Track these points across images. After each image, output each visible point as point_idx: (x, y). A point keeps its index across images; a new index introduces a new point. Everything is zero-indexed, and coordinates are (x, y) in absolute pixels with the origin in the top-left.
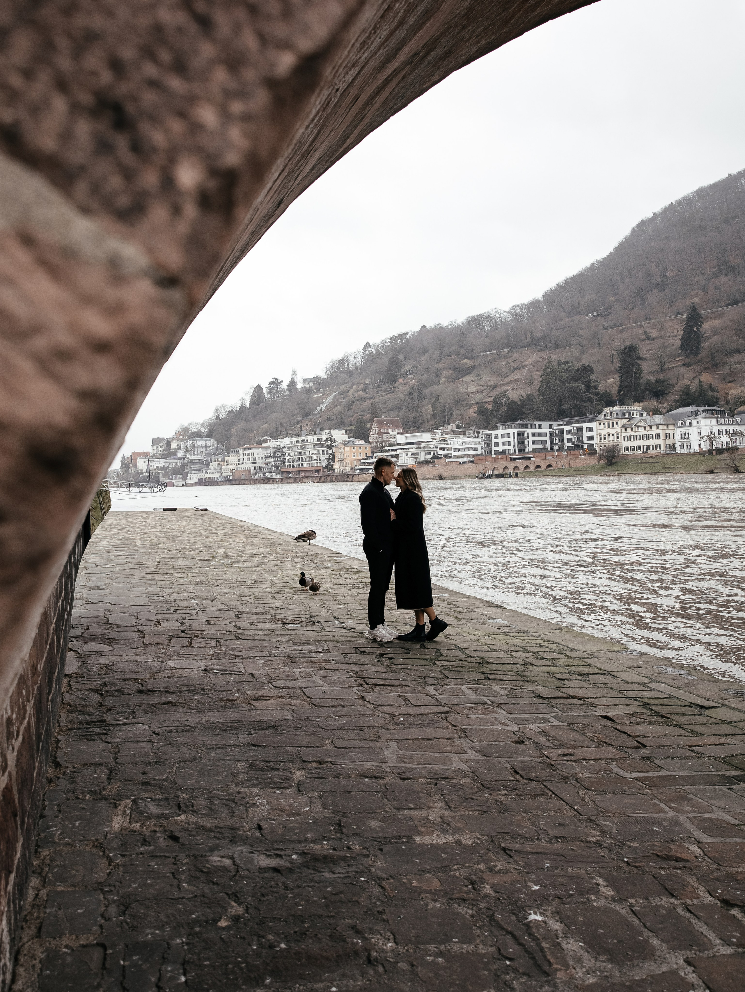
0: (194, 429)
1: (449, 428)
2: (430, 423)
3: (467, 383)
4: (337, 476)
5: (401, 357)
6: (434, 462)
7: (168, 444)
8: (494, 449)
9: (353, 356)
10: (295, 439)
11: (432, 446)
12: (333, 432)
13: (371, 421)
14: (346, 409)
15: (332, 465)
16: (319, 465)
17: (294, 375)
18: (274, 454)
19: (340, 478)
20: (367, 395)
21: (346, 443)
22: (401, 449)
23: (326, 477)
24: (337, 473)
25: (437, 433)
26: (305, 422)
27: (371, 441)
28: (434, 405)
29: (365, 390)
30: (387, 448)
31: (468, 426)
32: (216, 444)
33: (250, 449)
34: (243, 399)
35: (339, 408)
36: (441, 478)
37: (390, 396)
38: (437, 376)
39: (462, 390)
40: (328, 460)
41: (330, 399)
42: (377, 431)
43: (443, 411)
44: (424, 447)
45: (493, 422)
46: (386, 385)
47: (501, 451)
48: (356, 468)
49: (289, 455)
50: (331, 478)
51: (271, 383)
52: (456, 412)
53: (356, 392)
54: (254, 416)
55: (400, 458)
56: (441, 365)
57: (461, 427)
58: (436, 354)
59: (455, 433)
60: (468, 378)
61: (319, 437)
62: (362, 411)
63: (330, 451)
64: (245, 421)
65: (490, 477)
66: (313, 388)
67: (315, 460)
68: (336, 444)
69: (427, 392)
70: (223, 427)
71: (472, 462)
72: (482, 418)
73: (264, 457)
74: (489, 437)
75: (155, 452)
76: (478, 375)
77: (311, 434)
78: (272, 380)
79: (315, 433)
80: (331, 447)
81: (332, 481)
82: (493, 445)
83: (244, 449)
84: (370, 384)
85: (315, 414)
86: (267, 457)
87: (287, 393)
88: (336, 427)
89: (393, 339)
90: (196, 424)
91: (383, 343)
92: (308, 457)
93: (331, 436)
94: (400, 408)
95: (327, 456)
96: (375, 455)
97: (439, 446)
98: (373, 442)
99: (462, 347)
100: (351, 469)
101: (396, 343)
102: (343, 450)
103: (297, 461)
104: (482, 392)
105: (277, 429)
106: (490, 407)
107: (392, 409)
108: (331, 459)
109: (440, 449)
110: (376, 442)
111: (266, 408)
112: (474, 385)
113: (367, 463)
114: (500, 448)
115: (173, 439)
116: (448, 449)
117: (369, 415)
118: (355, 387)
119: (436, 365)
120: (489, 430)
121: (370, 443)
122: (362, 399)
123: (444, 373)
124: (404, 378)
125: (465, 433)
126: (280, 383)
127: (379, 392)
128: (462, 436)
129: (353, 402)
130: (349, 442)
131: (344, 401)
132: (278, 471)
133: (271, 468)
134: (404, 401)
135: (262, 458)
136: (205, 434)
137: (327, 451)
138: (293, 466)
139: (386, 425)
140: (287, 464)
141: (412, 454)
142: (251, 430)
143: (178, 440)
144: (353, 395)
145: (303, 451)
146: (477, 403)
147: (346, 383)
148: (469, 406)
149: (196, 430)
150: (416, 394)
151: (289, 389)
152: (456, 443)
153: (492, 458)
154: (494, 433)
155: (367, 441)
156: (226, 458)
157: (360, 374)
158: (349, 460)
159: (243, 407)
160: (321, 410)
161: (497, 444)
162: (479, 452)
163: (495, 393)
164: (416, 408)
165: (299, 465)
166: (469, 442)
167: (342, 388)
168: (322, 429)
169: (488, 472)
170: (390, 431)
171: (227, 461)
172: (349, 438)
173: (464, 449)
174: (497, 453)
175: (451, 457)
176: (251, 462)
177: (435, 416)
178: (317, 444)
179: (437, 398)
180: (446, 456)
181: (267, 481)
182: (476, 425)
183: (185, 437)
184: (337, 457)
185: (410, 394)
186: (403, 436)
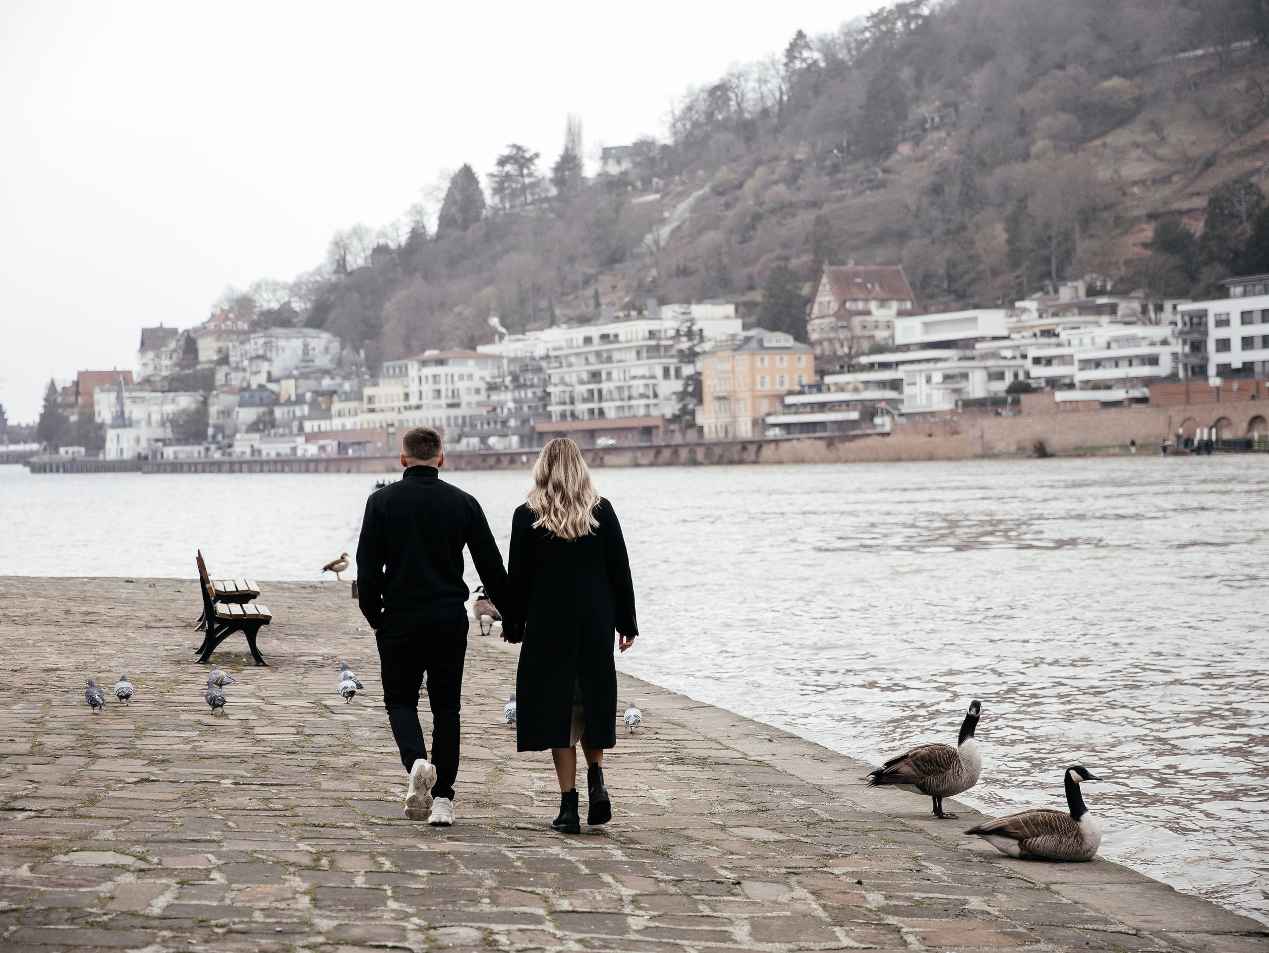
0: (269, 302)
1: (1066, 294)
2: (1000, 280)
3: (1119, 155)
4: (709, 447)
5: (906, 74)
6: (1016, 402)
7: (190, 344)
8: (1216, 358)
9: (755, 76)
10: (579, 333)
11: (1008, 353)
12: (697, 310)
13: (815, 276)
14: (735, 238)
15: (693, 413)
16: (654, 412)
17: (573, 135)
18: (515, 378)
19: (717, 451)
20: (803, 196)
21: (739, 346)
22: (912, 362)
23: (675, 449)
24: (709, 435)
25: (1024, 310)
26: (605, 281)
27: (814, 336)
28: (1013, 224)
29: (792, 180)
30: (864, 360)
31: (1123, 289)
32: (335, 346)
33: (441, 362)
34: (418, 211)
35: (712, 237)
36: (1041, 451)
37: (870, 197)
38: (1022, 132)
39: (1103, 173)
40: (682, 396)
41: (684, 207)
42: (834, 306)
43: (1043, 242)
44: (985, 356)
45: (1208, 274)
46: (859, 165)
47: (1237, 364)
48: (771, 420)
49: (562, 382)
50: (692, 451)
51: (502, 162)
52: (1083, 247)
53: (767, 185)
54: (452, 263)
55: (907, 390)
56: (1034, 98)
57: (1102, 292)
58: (1017, 65)
59: (1083, 309)
60: (1119, 138)
61: (654, 325)
62: (785, 246)
63: (688, 370)
64: (425, 277)
65: (1207, 448)
66: (631, 177)
67: (643, 396)
68: (707, 346)
69: (990, 182)
70: (356, 296)
71: (1143, 400)
72: (1174, 260)
73: (483, 386)
74: (1197, 322)
75: (150, 370)
76: (1155, 127)
77: (627, 318)
78: (506, 152)
79: (640, 313)
80: (690, 356)
81: (693, 462)
82: (1211, 346)
83: (424, 363)
84: (808, 162)
85: (640, 256)
86: (492, 388)
87: (554, 191)
88: (704, 295)
89: (879, 19)
90: (275, 287)
91: (848, 34)
92: (620, 389)
93: (692, 321)
94: (903, 236)
95: (677, 386)
96: (828, 379)
97: (1033, 353)
98: (820, 342)
99: (1102, 38)
100: (755, 423)
101: (891, 32)
102: (728, 366)
103: (585, 400)
104: (1166, 180)
105: (522, 301)
106: (1198, 227)
107: (878, 239)
108: (692, 395)
109: (1037, 361)
110: (830, 341)
111: (487, 238)
112: (1139, 159)
113: (804, 405)
114: (1236, 357)
115: (203, 330)
116: (1065, 360)
117: (807, 258)
118: (760, 171)
119: (1019, 99)
120: (1195, 299)
121: (812, 344)
122: (784, 209)
123: (1045, 122)
124: (917, 141)
125: (1112, 310)
126: (530, 160)
127: (837, 185)
128: (1105, 319)
129: (757, 218)
130: (747, 340)
131: (730, 213)
132: (526, 430)
133: (504, 423)
134: (917, 214)
135: (478, 391)
136: (303, 317)
137: (678, 370)
138: (573, 415)
139: (862, 286)
140: (555, 409)
141: (947, 378)
142: (442, 305)
143: (219, 334)
144: (757, 195)
145: (604, 368)
146: (1152, 216)
147: (735, 160)
148: (1124, 224)
149: (275, 306)
150: (953, 191)
151: (559, 180)
152: (1087, 340)
153: (1209, 390)
154: (1214, 307)
155: (801, 336)
156: (368, 391)
157: (777, 130)
158: (747, 395)
159: (417, 235)
160: (657, 242)
161: (1224, 345)
162: (1164, 369)
163: (1212, 180)
164: (956, 232)
165: (591, 411)
166: (1132, 340)
167: (724, 174)
168: (663, 301)
169: (1201, 434)
170: (873, 306)
171: (371, 399)
172: (745, 327)
173: (1116, 362)
174: (1225, 371)
175: (1071, 386)
176: (443, 402)
177: (1014, 258)
178: (649, 349)
179: (1023, 201)
180: (1054, 383)
181: (491, 461)
182: (1150, 286)
183: (243, 325)
184: (710, 386)
185: (936, 190)
186: (916, 322)
